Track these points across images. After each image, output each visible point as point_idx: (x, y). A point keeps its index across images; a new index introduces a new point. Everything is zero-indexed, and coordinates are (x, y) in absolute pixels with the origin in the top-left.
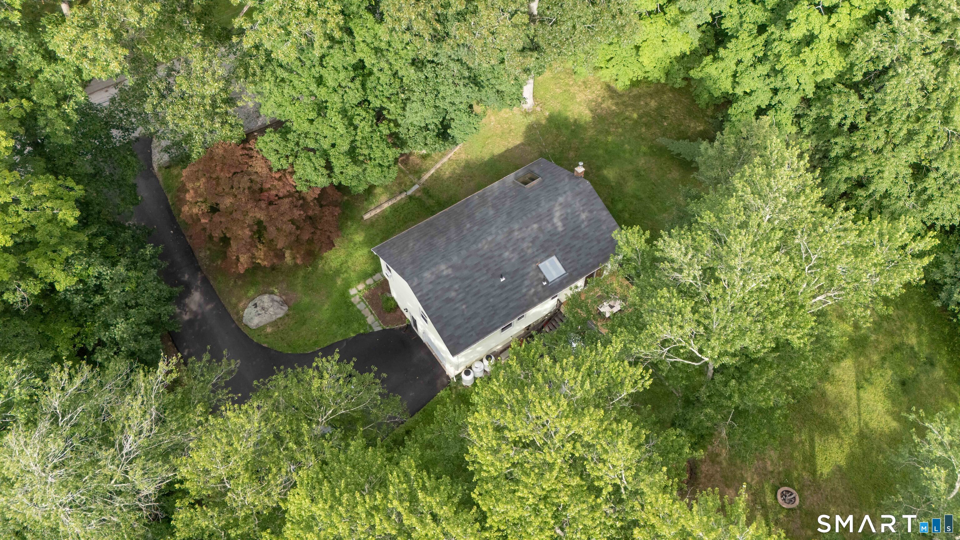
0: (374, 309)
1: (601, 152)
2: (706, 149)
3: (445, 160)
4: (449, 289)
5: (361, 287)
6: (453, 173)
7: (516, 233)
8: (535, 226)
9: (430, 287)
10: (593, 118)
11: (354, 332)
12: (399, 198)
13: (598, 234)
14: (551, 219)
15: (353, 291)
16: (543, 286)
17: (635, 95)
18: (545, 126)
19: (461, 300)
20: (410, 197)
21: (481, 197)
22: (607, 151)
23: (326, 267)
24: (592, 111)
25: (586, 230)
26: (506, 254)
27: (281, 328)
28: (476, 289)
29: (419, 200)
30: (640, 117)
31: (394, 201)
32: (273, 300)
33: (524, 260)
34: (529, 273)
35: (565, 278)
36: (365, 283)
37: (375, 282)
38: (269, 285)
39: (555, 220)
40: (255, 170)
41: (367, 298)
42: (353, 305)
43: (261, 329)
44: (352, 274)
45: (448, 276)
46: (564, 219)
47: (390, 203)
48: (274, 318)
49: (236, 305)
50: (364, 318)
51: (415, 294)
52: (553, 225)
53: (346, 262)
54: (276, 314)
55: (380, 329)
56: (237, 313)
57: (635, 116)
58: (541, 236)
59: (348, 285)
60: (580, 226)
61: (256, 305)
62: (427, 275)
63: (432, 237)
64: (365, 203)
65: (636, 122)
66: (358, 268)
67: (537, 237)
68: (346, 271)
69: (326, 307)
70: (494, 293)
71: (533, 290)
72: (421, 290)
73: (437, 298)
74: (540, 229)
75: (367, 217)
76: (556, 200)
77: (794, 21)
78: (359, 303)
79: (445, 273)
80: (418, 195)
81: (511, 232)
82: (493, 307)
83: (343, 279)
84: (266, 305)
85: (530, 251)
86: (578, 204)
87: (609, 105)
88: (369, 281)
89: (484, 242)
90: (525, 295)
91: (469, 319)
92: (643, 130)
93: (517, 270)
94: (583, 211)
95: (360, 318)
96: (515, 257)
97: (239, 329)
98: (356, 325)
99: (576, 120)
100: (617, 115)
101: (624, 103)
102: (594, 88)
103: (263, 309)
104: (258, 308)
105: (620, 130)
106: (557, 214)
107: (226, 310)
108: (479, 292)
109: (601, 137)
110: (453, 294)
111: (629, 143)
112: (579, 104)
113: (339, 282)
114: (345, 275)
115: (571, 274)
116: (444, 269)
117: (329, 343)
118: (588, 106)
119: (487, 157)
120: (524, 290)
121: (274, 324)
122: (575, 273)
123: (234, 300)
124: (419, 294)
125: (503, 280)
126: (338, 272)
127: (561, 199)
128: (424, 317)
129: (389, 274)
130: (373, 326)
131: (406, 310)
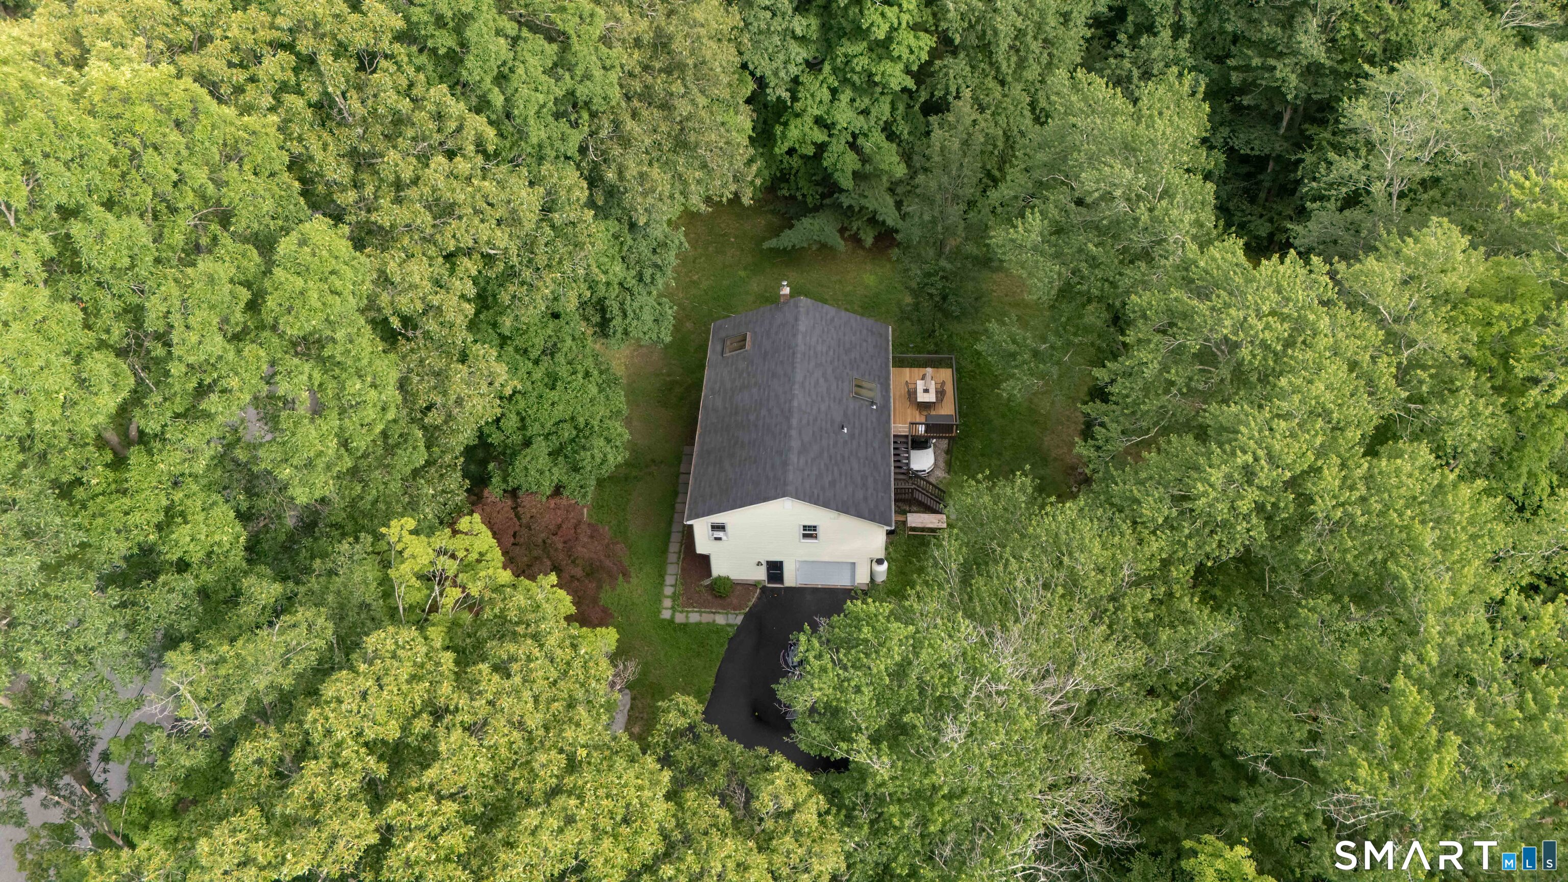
0: (713, 607)
4: (821, 474)
5: (667, 603)
7: (807, 383)
8: (812, 365)
9: (807, 483)
11: (721, 646)
13: (858, 335)
15: (666, 614)
16: (877, 410)
19: (841, 475)
21: (714, 392)
26: (822, 406)
27: (645, 715)
28: (839, 457)
33: (839, 400)
34: (854, 408)
35: (881, 391)
36: (665, 596)
37: (675, 585)
41: (688, 606)
42: (684, 625)
44: (642, 601)
45: (806, 463)
46: (823, 342)
50: (713, 624)
51: (804, 500)
52: (822, 353)
55: (740, 618)
58: (825, 369)
59: (653, 614)
62: (791, 476)
69: (660, 653)
70: (854, 447)
72: (805, 492)
73: (822, 489)
74: (818, 365)
78: (687, 617)
79: (802, 463)
81: (802, 385)
82: (866, 459)
86: (818, 322)
88: (668, 591)
89: (795, 410)
90: (874, 429)
91: (864, 484)
92: (721, 258)
93: (845, 414)
95: (708, 628)
96: (830, 403)
98: (714, 639)
108: (843, 456)
110: (829, 475)
113: (640, 619)
115: (881, 384)
116: (798, 459)
120: (869, 425)
122: (882, 381)
124: (807, 498)
125: (845, 430)
127: (801, 328)
128: (810, 532)
129: (720, 534)
130: (731, 621)
131: (759, 564)
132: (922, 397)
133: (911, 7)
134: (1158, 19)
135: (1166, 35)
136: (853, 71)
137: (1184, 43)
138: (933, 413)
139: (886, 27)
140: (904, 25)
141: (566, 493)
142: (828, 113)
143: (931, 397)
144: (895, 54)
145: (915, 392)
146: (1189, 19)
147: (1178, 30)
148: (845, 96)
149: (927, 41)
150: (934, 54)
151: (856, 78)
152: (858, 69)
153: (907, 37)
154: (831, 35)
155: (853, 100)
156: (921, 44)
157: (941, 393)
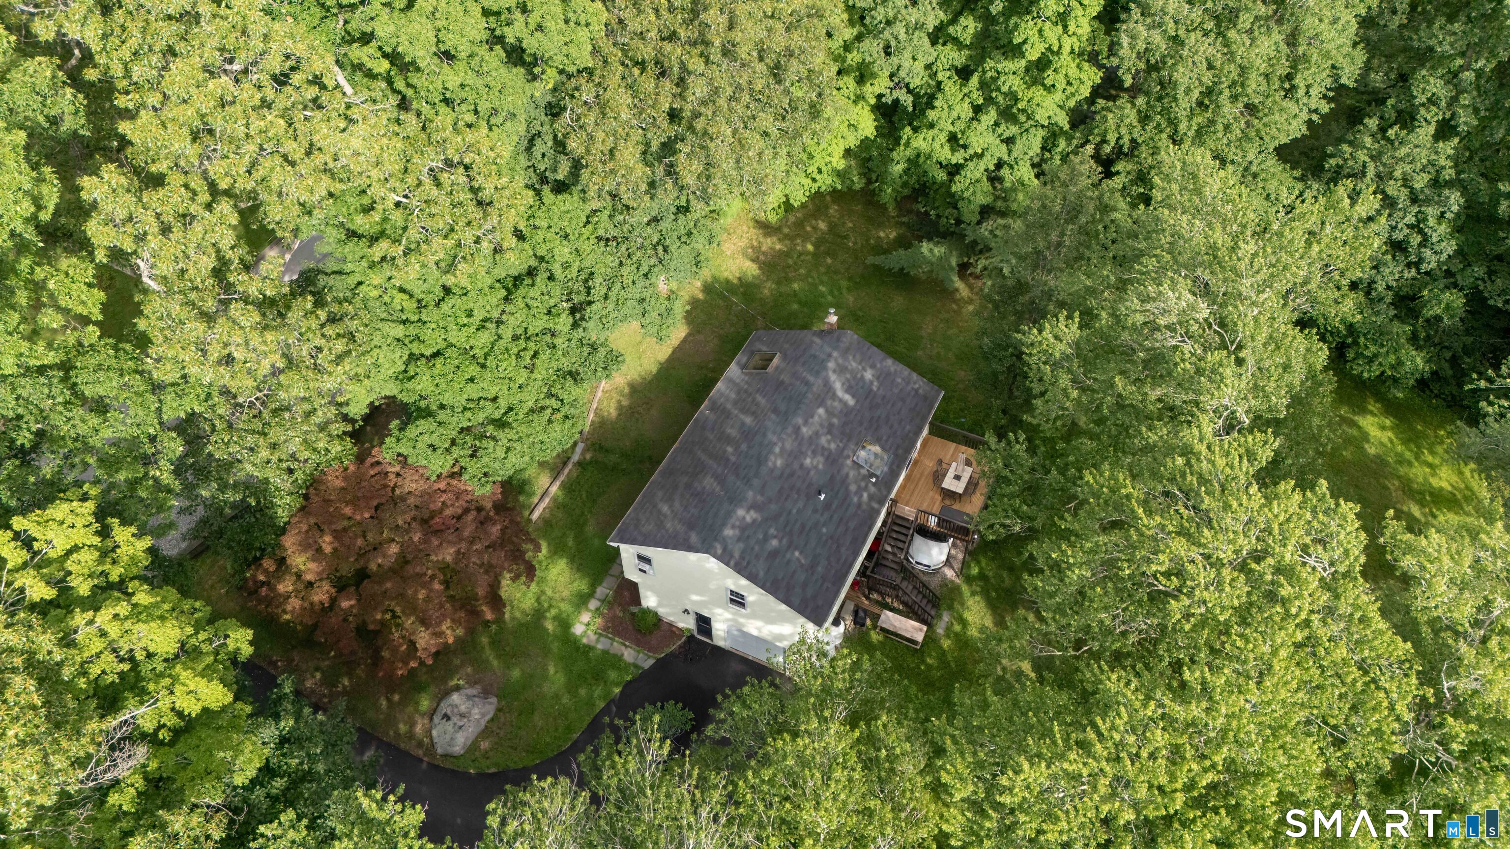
0: (626, 639)
1: (795, 306)
2: (931, 250)
3: (599, 394)
4: (766, 539)
5: (586, 617)
6: (620, 408)
7: (804, 430)
8: (821, 411)
9: (741, 545)
10: (760, 268)
11: (617, 685)
12: (566, 471)
13: (896, 391)
14: (834, 394)
15: (578, 629)
16: (874, 484)
17: (794, 223)
18: (705, 301)
19: (789, 547)
20: (579, 464)
21: (713, 408)
22: (802, 304)
23: (518, 614)
24: (753, 261)
25: (881, 392)
26: (808, 461)
27: (502, 733)
28: (798, 526)
29: (594, 462)
30: (816, 246)
31: (562, 478)
32: (469, 697)
33: (833, 460)
34: (847, 475)
35: (892, 463)
36: (588, 610)
37: (603, 601)
38: (445, 679)
39: (840, 393)
40: (406, 490)
41: (606, 629)
42: (589, 648)
43: (473, 747)
44: (562, 605)
45: (754, 521)
46: (849, 390)
47: (558, 483)
48: (483, 723)
49: (411, 735)
50: (619, 658)
51: (727, 564)
52: (841, 400)
53: (543, 592)
54: (483, 715)
55: (651, 662)
56: (420, 744)
57: (810, 247)
58: (835, 421)
59: (565, 624)
60: (871, 390)
61: (447, 717)
62: (728, 532)
63: (688, 486)
64: (521, 498)
65: (815, 255)
66: (566, 593)
67: (831, 425)
68: (550, 606)
69: (552, 670)
70: (822, 520)
71: (865, 495)
72: (732, 556)
73: (757, 557)
74: (830, 413)
75: (535, 516)
76: (825, 368)
77: (1025, 42)
78: (598, 641)
79: (748, 519)
80: (588, 456)
81: (797, 430)
82: (831, 538)
83: (555, 618)
84: (463, 708)
85: (833, 446)
86: (854, 364)
87: (772, 244)
88: (593, 604)
89: (772, 458)
90: (859, 505)
91: (812, 567)
92: (829, 261)
93: (832, 478)
94: (864, 369)
95: (613, 661)
96: (819, 462)
97: (437, 767)
98: (613, 675)
99: (740, 279)
100: (787, 254)
101: (786, 236)
102: (739, 232)
103: (462, 716)
104: (455, 719)
105: (802, 271)
106: (838, 386)
107: (397, 749)
108: (803, 526)
109: (783, 289)
110: (775, 543)
111: (822, 283)
112: (732, 257)
113: (550, 626)
114: (553, 612)
115: (896, 455)
116: (745, 515)
117: (588, 720)
118: (745, 255)
119: (654, 369)
120: (855, 499)
121: (486, 732)
122: (900, 451)
123: (403, 728)
124: (732, 563)
125: (823, 497)
126: (539, 614)
127: (831, 365)
128: (737, 600)
129: (646, 567)
130: (640, 663)
131: (686, 611)
132: (949, 483)
133: (1080, 31)
134: (1422, 111)
135: (1425, 132)
136: (998, 89)
137: (1449, 147)
138: (957, 506)
139: (1040, 48)
140: (1066, 49)
141: (466, 477)
142: (963, 133)
143: (959, 487)
144: (1048, 82)
145: (944, 475)
146: (1465, 120)
147: (1445, 130)
148: (990, 117)
149: (1092, 76)
150: (1096, 92)
151: (1000, 99)
152: (1005, 89)
153: (1067, 64)
154: (987, 44)
155: (997, 124)
156: (1084, 77)
157: (972, 485)
